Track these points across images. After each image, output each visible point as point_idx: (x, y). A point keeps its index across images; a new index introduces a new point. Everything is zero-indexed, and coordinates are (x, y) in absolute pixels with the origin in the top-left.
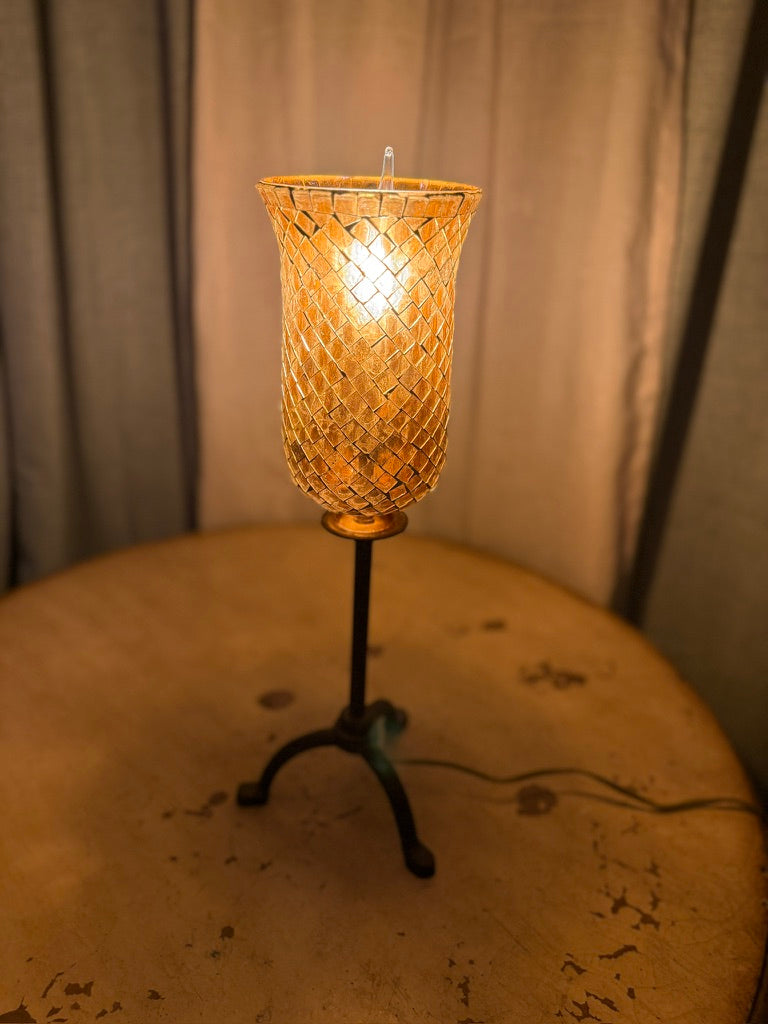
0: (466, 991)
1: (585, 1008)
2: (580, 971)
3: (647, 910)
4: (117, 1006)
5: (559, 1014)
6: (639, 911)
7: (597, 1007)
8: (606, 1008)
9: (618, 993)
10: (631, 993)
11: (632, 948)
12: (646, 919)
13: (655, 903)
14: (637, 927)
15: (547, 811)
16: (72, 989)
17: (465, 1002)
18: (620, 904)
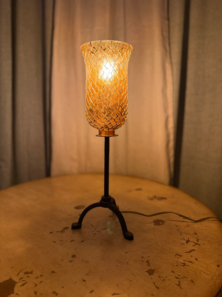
0: (149, 263)
1: (184, 264)
2: (180, 256)
3: (196, 242)
4: (41, 276)
5: (177, 266)
6: (193, 242)
7: (187, 263)
8: (190, 263)
9: (193, 259)
10: (196, 259)
11: (194, 250)
12: (196, 244)
13: (198, 240)
14: (194, 246)
15: (162, 224)
16: (26, 273)
17: (149, 265)
18: (188, 242)
